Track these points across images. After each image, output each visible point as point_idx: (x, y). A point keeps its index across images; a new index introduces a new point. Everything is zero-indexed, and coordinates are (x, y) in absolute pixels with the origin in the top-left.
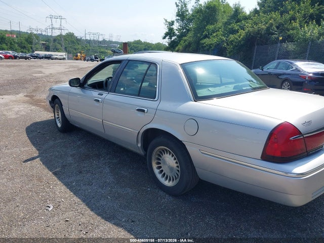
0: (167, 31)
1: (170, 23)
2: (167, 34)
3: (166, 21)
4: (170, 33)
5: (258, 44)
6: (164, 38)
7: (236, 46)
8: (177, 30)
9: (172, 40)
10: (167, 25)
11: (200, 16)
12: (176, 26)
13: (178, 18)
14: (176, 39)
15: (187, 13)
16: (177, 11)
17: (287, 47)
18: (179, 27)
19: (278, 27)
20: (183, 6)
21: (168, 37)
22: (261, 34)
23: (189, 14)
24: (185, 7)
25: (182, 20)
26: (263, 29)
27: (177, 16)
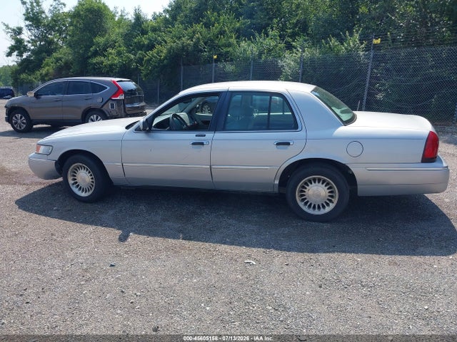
0: (13, 43)
1: (14, 30)
2: (12, 49)
3: (7, 27)
4: (18, 47)
5: (184, 65)
6: (9, 54)
7: (157, 67)
8: (29, 42)
9: (24, 57)
10: (10, 34)
11: (78, 22)
12: (26, 36)
13: (28, 23)
14: (30, 56)
15: (43, 16)
16: (24, 12)
17: (224, 67)
18: (33, 38)
19: (206, 43)
20: (35, 4)
21: (16, 53)
22: (187, 51)
23: (47, 17)
24: (38, 5)
25: (37, 27)
26: (189, 44)
27: (26, 19)
